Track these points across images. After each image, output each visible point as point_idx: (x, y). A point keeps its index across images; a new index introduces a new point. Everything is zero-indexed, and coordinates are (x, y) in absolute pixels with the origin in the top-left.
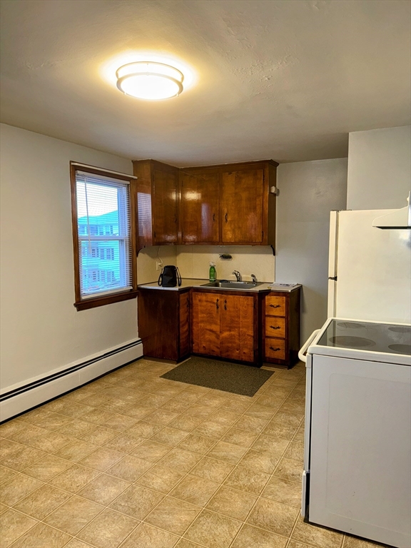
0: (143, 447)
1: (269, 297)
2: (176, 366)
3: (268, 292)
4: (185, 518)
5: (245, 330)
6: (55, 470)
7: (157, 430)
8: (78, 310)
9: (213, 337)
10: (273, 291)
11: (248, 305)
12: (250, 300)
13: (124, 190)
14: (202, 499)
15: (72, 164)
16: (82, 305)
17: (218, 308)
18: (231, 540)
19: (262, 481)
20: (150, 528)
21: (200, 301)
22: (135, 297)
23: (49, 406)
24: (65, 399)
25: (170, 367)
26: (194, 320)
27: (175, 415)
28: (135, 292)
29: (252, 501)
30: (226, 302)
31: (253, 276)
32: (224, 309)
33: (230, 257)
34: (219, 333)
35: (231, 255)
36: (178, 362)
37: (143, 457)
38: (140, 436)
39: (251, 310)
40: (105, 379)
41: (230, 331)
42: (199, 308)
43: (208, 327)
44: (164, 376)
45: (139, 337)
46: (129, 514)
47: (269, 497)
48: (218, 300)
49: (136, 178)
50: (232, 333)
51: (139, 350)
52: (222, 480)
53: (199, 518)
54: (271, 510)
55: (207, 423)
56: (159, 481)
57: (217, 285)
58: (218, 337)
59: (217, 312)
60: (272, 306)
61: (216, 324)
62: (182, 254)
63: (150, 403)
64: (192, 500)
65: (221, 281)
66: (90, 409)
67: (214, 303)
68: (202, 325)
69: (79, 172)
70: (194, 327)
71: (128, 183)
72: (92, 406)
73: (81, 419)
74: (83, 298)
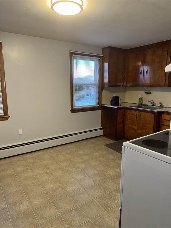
0: (76, 172)
1: (164, 115)
2: (114, 142)
3: (164, 112)
4: (68, 207)
5: (149, 130)
6: (41, 172)
7: (87, 167)
8: (72, 113)
9: (134, 132)
10: (166, 112)
11: (151, 118)
12: (153, 116)
13: (98, 62)
14: (81, 202)
15: (70, 52)
16: (73, 111)
17: (137, 118)
18: (78, 225)
19: (114, 204)
20: (52, 206)
21: (129, 114)
22: (100, 110)
23: (56, 148)
24: (63, 146)
25: (112, 141)
26: (126, 123)
27: (99, 163)
28: (100, 107)
29: (102, 212)
30: (140, 115)
31: (161, 103)
32: (139, 119)
33: (150, 93)
34: (136, 130)
35: (151, 92)
36: (116, 140)
37: (72, 176)
38: (78, 168)
39: (152, 120)
40: (82, 142)
41: (142, 130)
42: (128, 117)
43: (132, 127)
44: (106, 145)
45: (102, 127)
46: (50, 197)
47: (111, 213)
48: (137, 114)
49: (103, 56)
50: (143, 131)
51: (101, 132)
52: (96, 197)
53: (74, 209)
54: (107, 219)
55: (109, 170)
56: (71, 188)
57: (141, 107)
58: (136, 132)
59: (136, 120)
60: (165, 120)
61: (135, 125)
62: (128, 91)
63: (92, 155)
64: (77, 201)
65: (144, 105)
66: (69, 152)
67: (135, 115)
68: (129, 125)
69: (74, 55)
70: (126, 126)
71: (99, 58)
72: (70, 151)
73: (63, 155)
74: (74, 108)
